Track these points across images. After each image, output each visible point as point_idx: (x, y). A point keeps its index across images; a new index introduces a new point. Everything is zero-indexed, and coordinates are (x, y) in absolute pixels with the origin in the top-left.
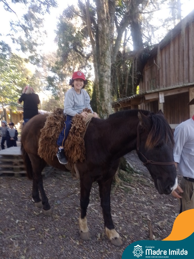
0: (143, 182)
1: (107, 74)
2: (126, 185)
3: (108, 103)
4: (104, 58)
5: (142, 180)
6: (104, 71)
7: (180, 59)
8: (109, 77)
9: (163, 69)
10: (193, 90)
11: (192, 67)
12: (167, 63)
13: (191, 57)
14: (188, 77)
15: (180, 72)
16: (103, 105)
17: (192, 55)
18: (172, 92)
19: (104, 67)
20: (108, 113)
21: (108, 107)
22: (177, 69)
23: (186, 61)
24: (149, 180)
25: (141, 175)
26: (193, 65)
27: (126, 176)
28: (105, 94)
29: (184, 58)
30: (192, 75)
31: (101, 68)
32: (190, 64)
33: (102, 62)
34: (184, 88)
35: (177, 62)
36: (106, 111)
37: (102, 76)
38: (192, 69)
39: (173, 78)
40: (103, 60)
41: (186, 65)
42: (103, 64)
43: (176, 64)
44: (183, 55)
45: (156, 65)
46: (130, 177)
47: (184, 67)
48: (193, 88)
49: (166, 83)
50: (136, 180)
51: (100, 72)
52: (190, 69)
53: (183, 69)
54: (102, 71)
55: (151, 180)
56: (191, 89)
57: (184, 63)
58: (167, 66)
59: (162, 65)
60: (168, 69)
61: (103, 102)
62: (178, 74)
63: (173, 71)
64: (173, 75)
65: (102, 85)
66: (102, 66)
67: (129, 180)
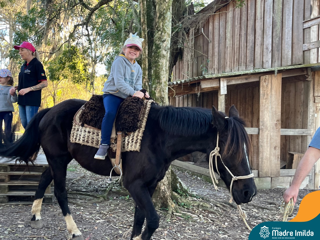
0: (205, 207)
1: (166, 45)
2: (183, 211)
3: (166, 88)
4: (162, 22)
5: (204, 205)
6: (162, 40)
7: (242, 31)
8: (168, 49)
9: (214, 43)
10: (266, 79)
11: (259, 45)
12: (222, 34)
13: (259, 31)
14: (253, 59)
15: (241, 51)
16: (158, 91)
17: (261, 29)
18: (238, 79)
19: (163, 35)
20: (164, 103)
21: (165, 94)
22: (237, 46)
23: (252, 36)
24: (212, 205)
25: (198, 199)
26: (261, 43)
27: (180, 199)
28: (162, 74)
29: (248, 30)
30: (259, 57)
31: (157, 35)
32: (257, 41)
33: (160, 27)
34: (254, 75)
35: (237, 36)
36: (161, 98)
37: (158, 47)
38: (259, 48)
39: (230, 58)
40: (161, 24)
41: (250, 41)
42: (162, 30)
43: (235, 37)
44: (246, 26)
45: (204, 36)
46: (186, 201)
47: (248, 44)
48: (266, 77)
49: (218, 65)
50: (196, 205)
51: (156, 41)
52: (256, 48)
53: (247, 46)
54: (158, 40)
55: (215, 205)
56: (263, 78)
57: (248, 38)
58: (221, 40)
59: (214, 37)
60: (222, 44)
61: (158, 86)
62: (238, 54)
63: (230, 48)
64: (230, 54)
65: (159, 61)
66: (160, 32)
67: (186, 205)
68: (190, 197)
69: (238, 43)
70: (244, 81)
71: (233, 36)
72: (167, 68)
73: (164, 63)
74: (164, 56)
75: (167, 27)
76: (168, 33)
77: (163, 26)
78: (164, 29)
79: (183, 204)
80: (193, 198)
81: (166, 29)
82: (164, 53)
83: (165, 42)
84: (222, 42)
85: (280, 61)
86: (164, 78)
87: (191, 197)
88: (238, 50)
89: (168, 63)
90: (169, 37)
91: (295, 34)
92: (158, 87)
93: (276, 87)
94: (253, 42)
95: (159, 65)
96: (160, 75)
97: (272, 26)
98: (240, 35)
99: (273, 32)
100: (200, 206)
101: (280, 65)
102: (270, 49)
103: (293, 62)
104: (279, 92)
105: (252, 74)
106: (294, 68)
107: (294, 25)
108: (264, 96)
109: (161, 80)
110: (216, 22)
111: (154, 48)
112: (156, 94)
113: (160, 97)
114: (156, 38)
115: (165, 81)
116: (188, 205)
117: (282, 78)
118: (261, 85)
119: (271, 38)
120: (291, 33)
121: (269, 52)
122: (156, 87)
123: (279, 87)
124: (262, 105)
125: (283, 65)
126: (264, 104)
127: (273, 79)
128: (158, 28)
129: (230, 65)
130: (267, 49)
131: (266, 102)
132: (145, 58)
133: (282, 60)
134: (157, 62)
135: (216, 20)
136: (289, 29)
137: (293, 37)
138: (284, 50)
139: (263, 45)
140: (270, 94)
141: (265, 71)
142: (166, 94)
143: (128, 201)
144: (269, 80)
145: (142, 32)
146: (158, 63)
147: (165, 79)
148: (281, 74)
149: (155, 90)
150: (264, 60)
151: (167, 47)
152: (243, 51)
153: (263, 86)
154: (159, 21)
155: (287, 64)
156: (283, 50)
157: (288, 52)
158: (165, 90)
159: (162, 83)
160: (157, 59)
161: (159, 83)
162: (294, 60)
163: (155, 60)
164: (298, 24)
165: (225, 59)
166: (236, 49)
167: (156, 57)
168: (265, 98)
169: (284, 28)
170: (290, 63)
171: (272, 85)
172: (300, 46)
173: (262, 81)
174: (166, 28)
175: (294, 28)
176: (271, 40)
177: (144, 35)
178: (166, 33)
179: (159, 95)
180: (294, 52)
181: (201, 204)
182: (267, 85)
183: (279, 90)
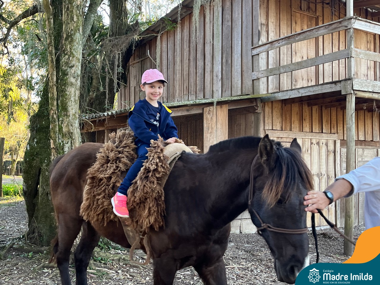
1: (75, 72)
2: (99, 267)
4: (70, 44)
5: (126, 259)
6: (70, 65)
7: (191, 55)
8: (77, 76)
9: (162, 67)
10: (210, 110)
11: (209, 73)
12: (170, 58)
13: (208, 56)
14: (203, 88)
15: (191, 77)
16: (65, 125)
17: (210, 53)
18: (178, 111)
19: (71, 60)
20: (74, 139)
21: (73, 128)
22: (186, 72)
23: (201, 61)
24: (138, 257)
25: (123, 252)
26: (210, 70)
27: (98, 253)
28: (70, 105)
29: (197, 55)
30: (209, 86)
31: (64, 60)
32: (206, 67)
33: (67, 50)
34: (197, 107)
35: (186, 61)
36: (69, 134)
37: (65, 74)
38: (209, 76)
39: (179, 86)
40: (69, 46)
41: (200, 67)
42: (69, 54)
43: (184, 62)
44: (195, 50)
45: (151, 60)
46: (105, 255)
47: (197, 71)
48: (210, 108)
49: (167, 93)
50: (116, 259)
51: (63, 66)
52: (206, 75)
53: (196, 73)
54: (65, 65)
55: (141, 258)
56: (207, 109)
57: (198, 63)
58: (169, 65)
59: (162, 61)
60: (171, 69)
61: (65, 119)
62: (187, 81)
63: (179, 74)
64: (179, 81)
65: (66, 89)
66: (67, 56)
67: (103, 259)
68: (113, 250)
69: (187, 69)
70: (185, 113)
71: (182, 61)
72: (77, 98)
73: (73, 92)
74: (72, 84)
75: (76, 51)
76: (77, 58)
77: (70, 49)
78: (72, 53)
79: (100, 258)
80: (117, 250)
81: (74, 53)
82: (73, 80)
83: (74, 68)
84: (171, 67)
85: (230, 91)
86: (72, 109)
87: (115, 249)
88: (187, 77)
89: (78, 93)
90: (79, 62)
91: (244, 61)
92: (65, 121)
93: (222, 120)
94: (202, 68)
95: (66, 94)
96: (67, 106)
97: (221, 51)
98: (189, 59)
99: (223, 58)
100: (121, 260)
101: (230, 95)
102: (220, 77)
103: (243, 91)
104: (226, 126)
105: (193, 105)
106: (239, 98)
107: (243, 51)
108: (208, 130)
109: (69, 112)
110: (164, 44)
111: (60, 74)
112: (63, 129)
113: (68, 132)
114: (63, 62)
115: (74, 113)
116: (106, 259)
117: (228, 109)
118: (205, 117)
119: (221, 64)
120: (240, 59)
121: (218, 80)
122: (62, 120)
123: (226, 120)
124: (206, 139)
125: (233, 95)
126: (208, 139)
127: (218, 111)
128: (65, 51)
129: (179, 93)
130: (217, 76)
131: (210, 136)
132: (52, 85)
133: (232, 89)
134: (63, 91)
135: (164, 42)
136: (238, 55)
137: (243, 65)
138: (234, 78)
139: (213, 72)
140: (215, 127)
141: (207, 102)
142: (75, 129)
143: (30, 259)
144: (213, 112)
145: (49, 55)
146: (65, 92)
147: (74, 111)
148: (228, 105)
149: (62, 123)
150: (214, 89)
151: (76, 74)
152: (193, 78)
153: (207, 119)
154: (66, 43)
155: (237, 94)
156: (232, 78)
157: (238, 81)
158: (73, 124)
159: (69, 116)
160: (63, 88)
161: (67, 115)
162: (244, 90)
163: (62, 88)
164: (247, 50)
165: (174, 87)
166: (186, 76)
167: (63, 86)
168: (209, 132)
169: (233, 54)
170: (239, 93)
171: (217, 118)
172: (249, 74)
173: (205, 113)
174: (74, 51)
175: (243, 54)
176: (220, 67)
177: (51, 59)
178: (75, 58)
179: (66, 129)
180: (244, 81)
181: (124, 256)
182: (211, 118)
183: (226, 123)
